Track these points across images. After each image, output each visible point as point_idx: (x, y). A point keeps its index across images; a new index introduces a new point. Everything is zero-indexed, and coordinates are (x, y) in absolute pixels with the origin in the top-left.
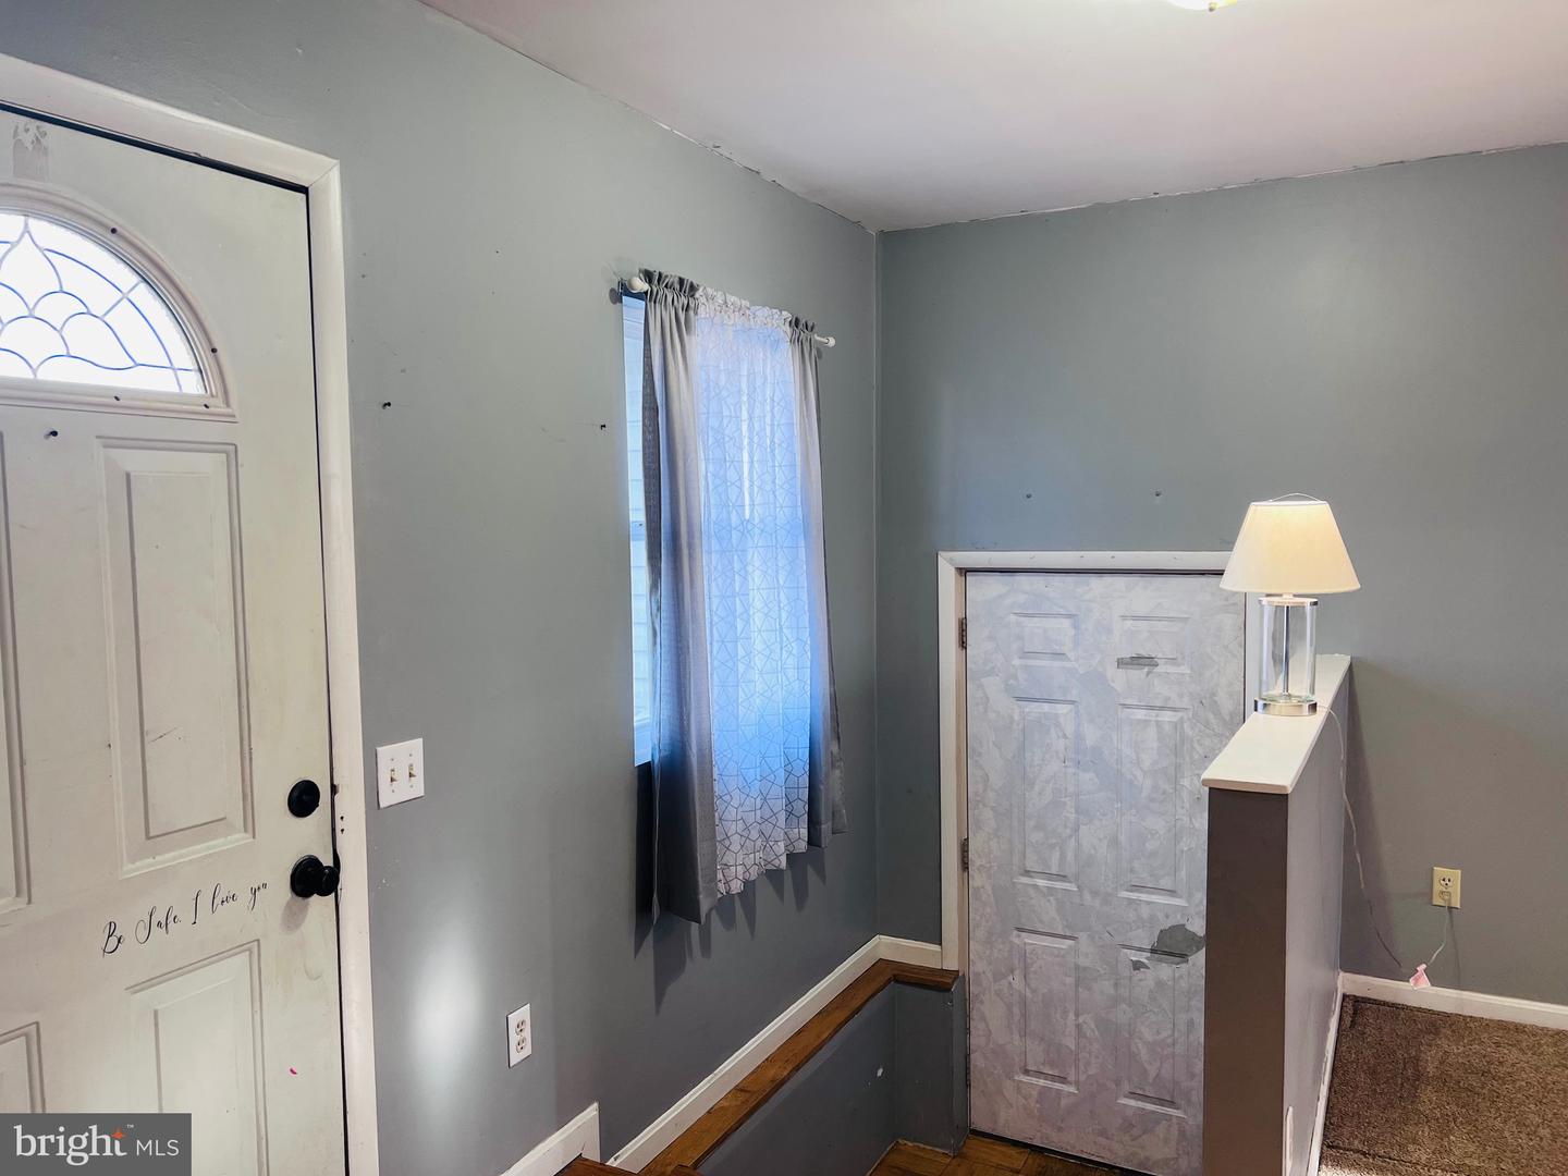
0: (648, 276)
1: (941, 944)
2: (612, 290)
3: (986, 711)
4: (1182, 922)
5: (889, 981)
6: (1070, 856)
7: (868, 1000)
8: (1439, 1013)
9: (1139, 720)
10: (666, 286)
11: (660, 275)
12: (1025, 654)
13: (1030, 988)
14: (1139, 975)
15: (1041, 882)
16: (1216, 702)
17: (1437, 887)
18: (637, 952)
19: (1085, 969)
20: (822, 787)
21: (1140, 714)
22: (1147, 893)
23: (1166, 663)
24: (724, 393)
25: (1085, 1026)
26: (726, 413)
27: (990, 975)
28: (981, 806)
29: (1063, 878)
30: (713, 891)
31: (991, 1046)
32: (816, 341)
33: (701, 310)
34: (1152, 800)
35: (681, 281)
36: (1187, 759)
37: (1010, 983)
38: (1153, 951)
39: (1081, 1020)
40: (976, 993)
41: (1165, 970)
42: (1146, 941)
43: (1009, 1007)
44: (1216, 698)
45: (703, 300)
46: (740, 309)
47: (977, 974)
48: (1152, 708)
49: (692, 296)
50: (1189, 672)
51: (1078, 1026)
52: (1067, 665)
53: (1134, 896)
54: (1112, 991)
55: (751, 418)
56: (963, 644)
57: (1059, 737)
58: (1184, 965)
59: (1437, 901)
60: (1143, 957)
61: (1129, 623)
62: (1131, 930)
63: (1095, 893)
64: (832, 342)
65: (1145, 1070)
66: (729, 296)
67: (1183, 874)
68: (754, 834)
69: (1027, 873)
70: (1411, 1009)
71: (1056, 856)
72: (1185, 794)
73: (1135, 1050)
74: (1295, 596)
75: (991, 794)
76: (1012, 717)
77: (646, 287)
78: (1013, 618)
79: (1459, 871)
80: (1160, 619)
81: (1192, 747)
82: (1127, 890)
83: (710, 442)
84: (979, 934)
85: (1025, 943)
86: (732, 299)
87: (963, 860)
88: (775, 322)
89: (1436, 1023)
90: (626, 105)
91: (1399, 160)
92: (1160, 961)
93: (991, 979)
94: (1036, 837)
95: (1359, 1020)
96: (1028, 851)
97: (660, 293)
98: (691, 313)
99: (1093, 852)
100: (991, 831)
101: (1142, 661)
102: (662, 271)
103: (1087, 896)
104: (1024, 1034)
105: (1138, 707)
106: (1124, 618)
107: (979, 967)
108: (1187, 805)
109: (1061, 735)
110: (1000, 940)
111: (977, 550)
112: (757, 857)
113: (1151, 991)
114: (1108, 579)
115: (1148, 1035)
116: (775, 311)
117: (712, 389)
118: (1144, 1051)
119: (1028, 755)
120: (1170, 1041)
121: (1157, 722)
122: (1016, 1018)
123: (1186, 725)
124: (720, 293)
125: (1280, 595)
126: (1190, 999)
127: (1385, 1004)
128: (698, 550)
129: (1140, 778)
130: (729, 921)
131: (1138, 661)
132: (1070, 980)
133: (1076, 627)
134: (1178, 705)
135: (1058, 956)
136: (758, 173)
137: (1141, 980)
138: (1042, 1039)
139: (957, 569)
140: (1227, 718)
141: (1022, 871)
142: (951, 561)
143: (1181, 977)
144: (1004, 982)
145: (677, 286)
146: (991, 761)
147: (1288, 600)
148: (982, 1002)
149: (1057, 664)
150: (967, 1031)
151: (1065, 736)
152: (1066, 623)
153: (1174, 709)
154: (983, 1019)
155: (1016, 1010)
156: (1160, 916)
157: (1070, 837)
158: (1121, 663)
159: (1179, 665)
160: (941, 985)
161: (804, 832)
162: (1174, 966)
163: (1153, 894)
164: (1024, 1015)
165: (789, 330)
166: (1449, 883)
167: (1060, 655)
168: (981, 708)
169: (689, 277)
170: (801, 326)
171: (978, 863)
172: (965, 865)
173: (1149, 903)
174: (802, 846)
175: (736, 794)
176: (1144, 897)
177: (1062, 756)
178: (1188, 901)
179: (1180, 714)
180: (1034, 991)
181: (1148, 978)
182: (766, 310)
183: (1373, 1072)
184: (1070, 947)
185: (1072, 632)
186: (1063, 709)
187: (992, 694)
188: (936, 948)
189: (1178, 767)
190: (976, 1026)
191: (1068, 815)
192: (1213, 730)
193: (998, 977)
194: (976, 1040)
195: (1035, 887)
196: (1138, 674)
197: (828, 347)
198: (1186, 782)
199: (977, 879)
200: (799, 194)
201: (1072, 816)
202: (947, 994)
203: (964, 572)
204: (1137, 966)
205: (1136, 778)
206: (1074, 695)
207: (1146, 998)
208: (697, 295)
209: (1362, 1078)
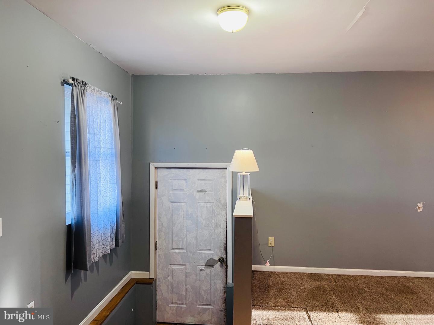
0: (73, 79)
1: (149, 272)
2: (61, 82)
3: (162, 206)
4: (212, 257)
5: (135, 283)
6: (184, 243)
7: (129, 290)
8: (270, 272)
9: (202, 206)
10: (78, 83)
11: (77, 79)
12: (173, 190)
13: (174, 280)
14: (202, 272)
15: (177, 251)
16: (220, 200)
17: (269, 242)
18: (66, 282)
19: (188, 273)
20: (119, 229)
21: (202, 204)
22: (204, 251)
23: (208, 191)
24: (94, 115)
25: (188, 288)
26: (95, 120)
27: (162, 278)
28: (161, 232)
29: (182, 249)
30: (90, 261)
31: (163, 298)
32: (118, 103)
33: (88, 90)
34: (205, 226)
35: (83, 82)
36: (214, 215)
37: (168, 280)
38: (205, 266)
39: (187, 287)
40: (159, 283)
41: (208, 270)
42: (204, 263)
43: (168, 286)
44: (220, 199)
45: (88, 88)
46: (98, 92)
47: (159, 279)
48: (205, 203)
49: (85, 86)
50: (214, 193)
51: (186, 289)
52: (184, 192)
53: (200, 252)
54: (195, 278)
55: (100, 122)
56: (156, 188)
57: (182, 212)
58: (213, 268)
59: (269, 245)
60: (203, 268)
61: (200, 181)
62: (200, 261)
63: (191, 252)
64: (121, 103)
65: (204, 297)
66: (95, 87)
67: (213, 245)
68: (101, 244)
69: (173, 249)
70: (265, 272)
71: (181, 244)
72: (213, 224)
73: (201, 293)
74: (245, 172)
75: (164, 229)
76: (169, 207)
77: (73, 82)
78: (170, 181)
79: (274, 238)
80: (207, 180)
81: (215, 212)
82: (199, 250)
83: (90, 129)
84: (160, 267)
85: (172, 268)
86: (96, 88)
87: (156, 247)
88: (107, 96)
89: (270, 274)
90: (66, 29)
91: (259, 73)
92: (207, 268)
93: (163, 279)
94: (176, 239)
95: (254, 276)
96: (173, 243)
97: (77, 85)
98: (85, 91)
99: (190, 241)
100: (163, 239)
101: (203, 191)
102: (78, 78)
103: (189, 253)
104: (172, 293)
105: (202, 203)
106: (198, 180)
107: (160, 276)
108: (214, 227)
109: (182, 211)
110: (166, 268)
111: (161, 162)
112: (102, 251)
113: (205, 276)
114: (194, 170)
115: (204, 288)
116: (107, 93)
117: (91, 113)
118: (203, 292)
119: (174, 217)
120: (210, 288)
121: (206, 206)
122: (170, 289)
123: (213, 207)
124: (92, 86)
125: (242, 172)
126: (214, 277)
127: (259, 271)
128: (87, 160)
129: (202, 221)
130: (92, 271)
131: (202, 191)
132: (184, 277)
133: (186, 182)
134: (211, 202)
135: (181, 270)
136: (102, 54)
137: (202, 274)
138: (177, 294)
139: (155, 167)
140: (223, 204)
141: (172, 249)
142: (153, 165)
143: (212, 271)
144: (167, 280)
145: (81, 83)
146: (164, 220)
147: (244, 173)
148: (160, 286)
149: (182, 192)
150: (156, 294)
151: (183, 211)
152: (184, 181)
153: (211, 203)
154: (161, 290)
155: (170, 287)
156: (207, 256)
157: (185, 238)
158: (198, 191)
159: (211, 192)
160: (150, 283)
161: (114, 243)
162: (211, 269)
163: (205, 251)
164: (172, 288)
165: (111, 99)
166: (272, 240)
167: (182, 190)
168: (161, 205)
169: (85, 81)
170: (114, 98)
171: (160, 248)
172: (156, 249)
173: (204, 253)
174: (114, 247)
175: (97, 232)
176: (203, 252)
177: (183, 217)
178: (214, 252)
179: (212, 204)
180: (174, 281)
181: (204, 273)
182: (105, 93)
183: (259, 287)
184: (184, 268)
185: (185, 184)
186: (183, 204)
187: (164, 202)
188: (148, 273)
189: (211, 217)
190: (159, 293)
191: (184, 232)
192: (220, 207)
193: (165, 278)
194: (159, 297)
195: (175, 252)
196: (202, 194)
197: (120, 105)
198: (213, 221)
199: (159, 252)
200: (112, 61)
201: (185, 232)
202: (151, 285)
203: (157, 168)
204: (201, 270)
205: (201, 221)
206: (186, 200)
207: (204, 278)
208: (87, 86)
209: (257, 289)
